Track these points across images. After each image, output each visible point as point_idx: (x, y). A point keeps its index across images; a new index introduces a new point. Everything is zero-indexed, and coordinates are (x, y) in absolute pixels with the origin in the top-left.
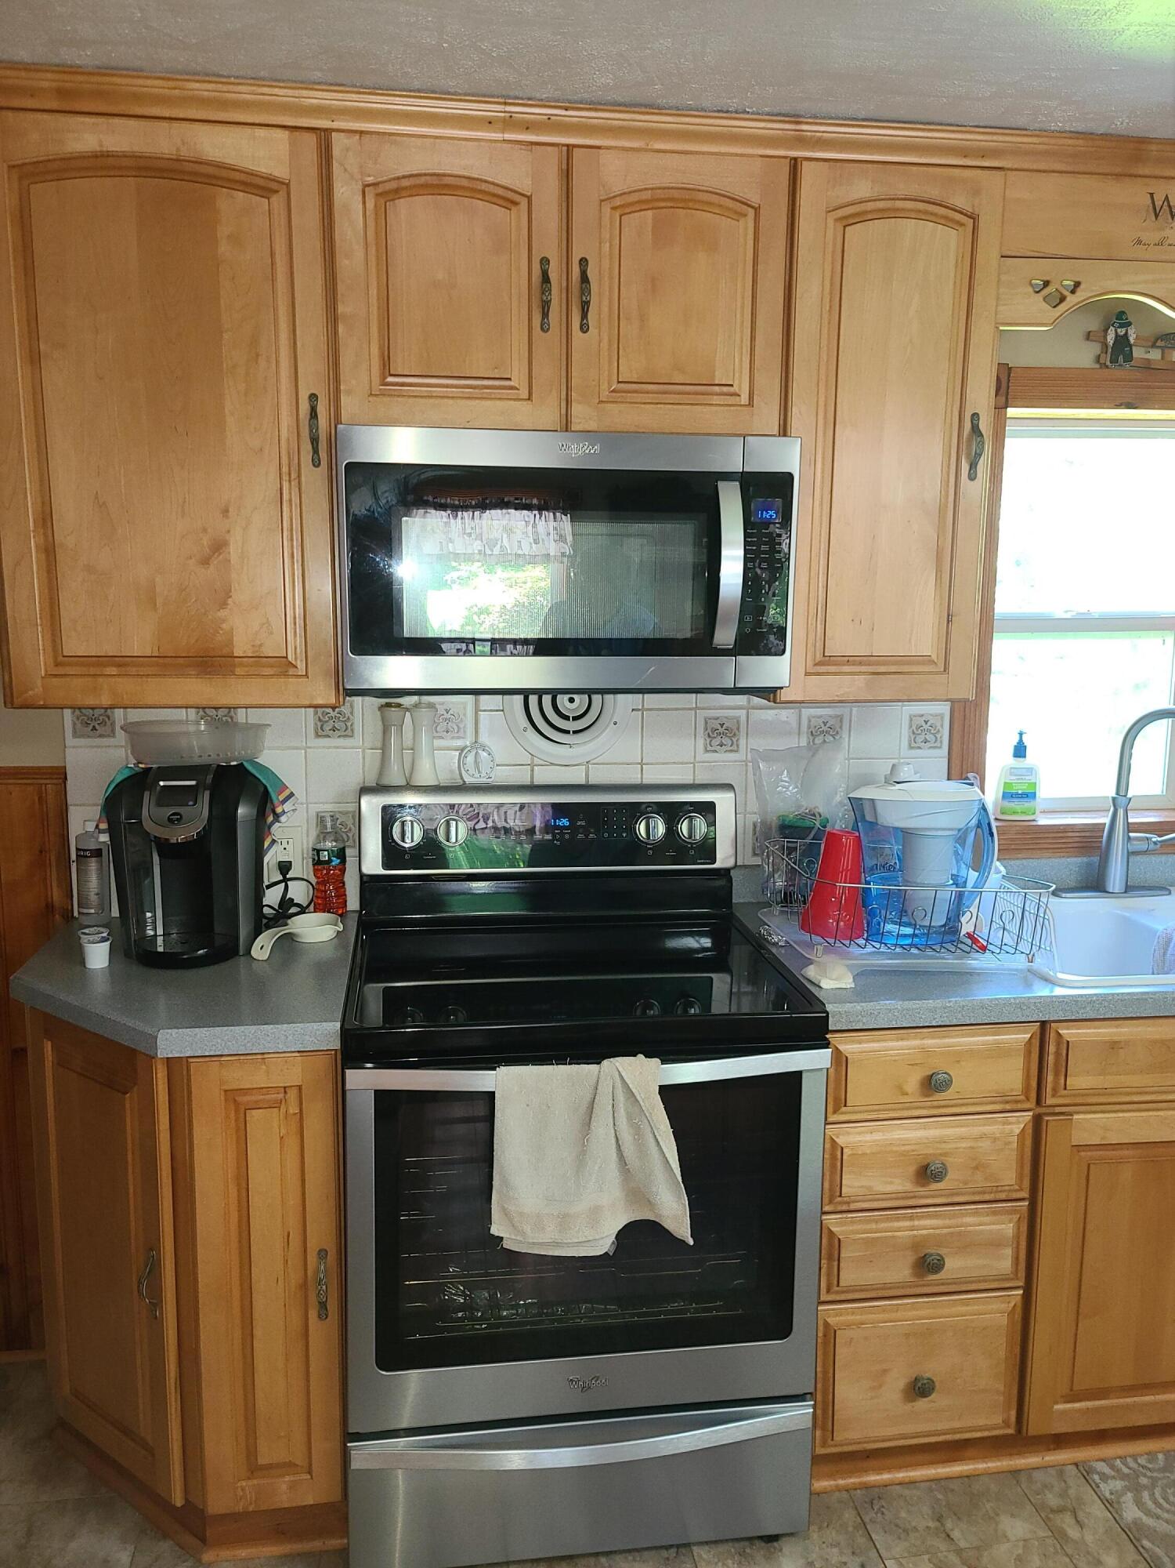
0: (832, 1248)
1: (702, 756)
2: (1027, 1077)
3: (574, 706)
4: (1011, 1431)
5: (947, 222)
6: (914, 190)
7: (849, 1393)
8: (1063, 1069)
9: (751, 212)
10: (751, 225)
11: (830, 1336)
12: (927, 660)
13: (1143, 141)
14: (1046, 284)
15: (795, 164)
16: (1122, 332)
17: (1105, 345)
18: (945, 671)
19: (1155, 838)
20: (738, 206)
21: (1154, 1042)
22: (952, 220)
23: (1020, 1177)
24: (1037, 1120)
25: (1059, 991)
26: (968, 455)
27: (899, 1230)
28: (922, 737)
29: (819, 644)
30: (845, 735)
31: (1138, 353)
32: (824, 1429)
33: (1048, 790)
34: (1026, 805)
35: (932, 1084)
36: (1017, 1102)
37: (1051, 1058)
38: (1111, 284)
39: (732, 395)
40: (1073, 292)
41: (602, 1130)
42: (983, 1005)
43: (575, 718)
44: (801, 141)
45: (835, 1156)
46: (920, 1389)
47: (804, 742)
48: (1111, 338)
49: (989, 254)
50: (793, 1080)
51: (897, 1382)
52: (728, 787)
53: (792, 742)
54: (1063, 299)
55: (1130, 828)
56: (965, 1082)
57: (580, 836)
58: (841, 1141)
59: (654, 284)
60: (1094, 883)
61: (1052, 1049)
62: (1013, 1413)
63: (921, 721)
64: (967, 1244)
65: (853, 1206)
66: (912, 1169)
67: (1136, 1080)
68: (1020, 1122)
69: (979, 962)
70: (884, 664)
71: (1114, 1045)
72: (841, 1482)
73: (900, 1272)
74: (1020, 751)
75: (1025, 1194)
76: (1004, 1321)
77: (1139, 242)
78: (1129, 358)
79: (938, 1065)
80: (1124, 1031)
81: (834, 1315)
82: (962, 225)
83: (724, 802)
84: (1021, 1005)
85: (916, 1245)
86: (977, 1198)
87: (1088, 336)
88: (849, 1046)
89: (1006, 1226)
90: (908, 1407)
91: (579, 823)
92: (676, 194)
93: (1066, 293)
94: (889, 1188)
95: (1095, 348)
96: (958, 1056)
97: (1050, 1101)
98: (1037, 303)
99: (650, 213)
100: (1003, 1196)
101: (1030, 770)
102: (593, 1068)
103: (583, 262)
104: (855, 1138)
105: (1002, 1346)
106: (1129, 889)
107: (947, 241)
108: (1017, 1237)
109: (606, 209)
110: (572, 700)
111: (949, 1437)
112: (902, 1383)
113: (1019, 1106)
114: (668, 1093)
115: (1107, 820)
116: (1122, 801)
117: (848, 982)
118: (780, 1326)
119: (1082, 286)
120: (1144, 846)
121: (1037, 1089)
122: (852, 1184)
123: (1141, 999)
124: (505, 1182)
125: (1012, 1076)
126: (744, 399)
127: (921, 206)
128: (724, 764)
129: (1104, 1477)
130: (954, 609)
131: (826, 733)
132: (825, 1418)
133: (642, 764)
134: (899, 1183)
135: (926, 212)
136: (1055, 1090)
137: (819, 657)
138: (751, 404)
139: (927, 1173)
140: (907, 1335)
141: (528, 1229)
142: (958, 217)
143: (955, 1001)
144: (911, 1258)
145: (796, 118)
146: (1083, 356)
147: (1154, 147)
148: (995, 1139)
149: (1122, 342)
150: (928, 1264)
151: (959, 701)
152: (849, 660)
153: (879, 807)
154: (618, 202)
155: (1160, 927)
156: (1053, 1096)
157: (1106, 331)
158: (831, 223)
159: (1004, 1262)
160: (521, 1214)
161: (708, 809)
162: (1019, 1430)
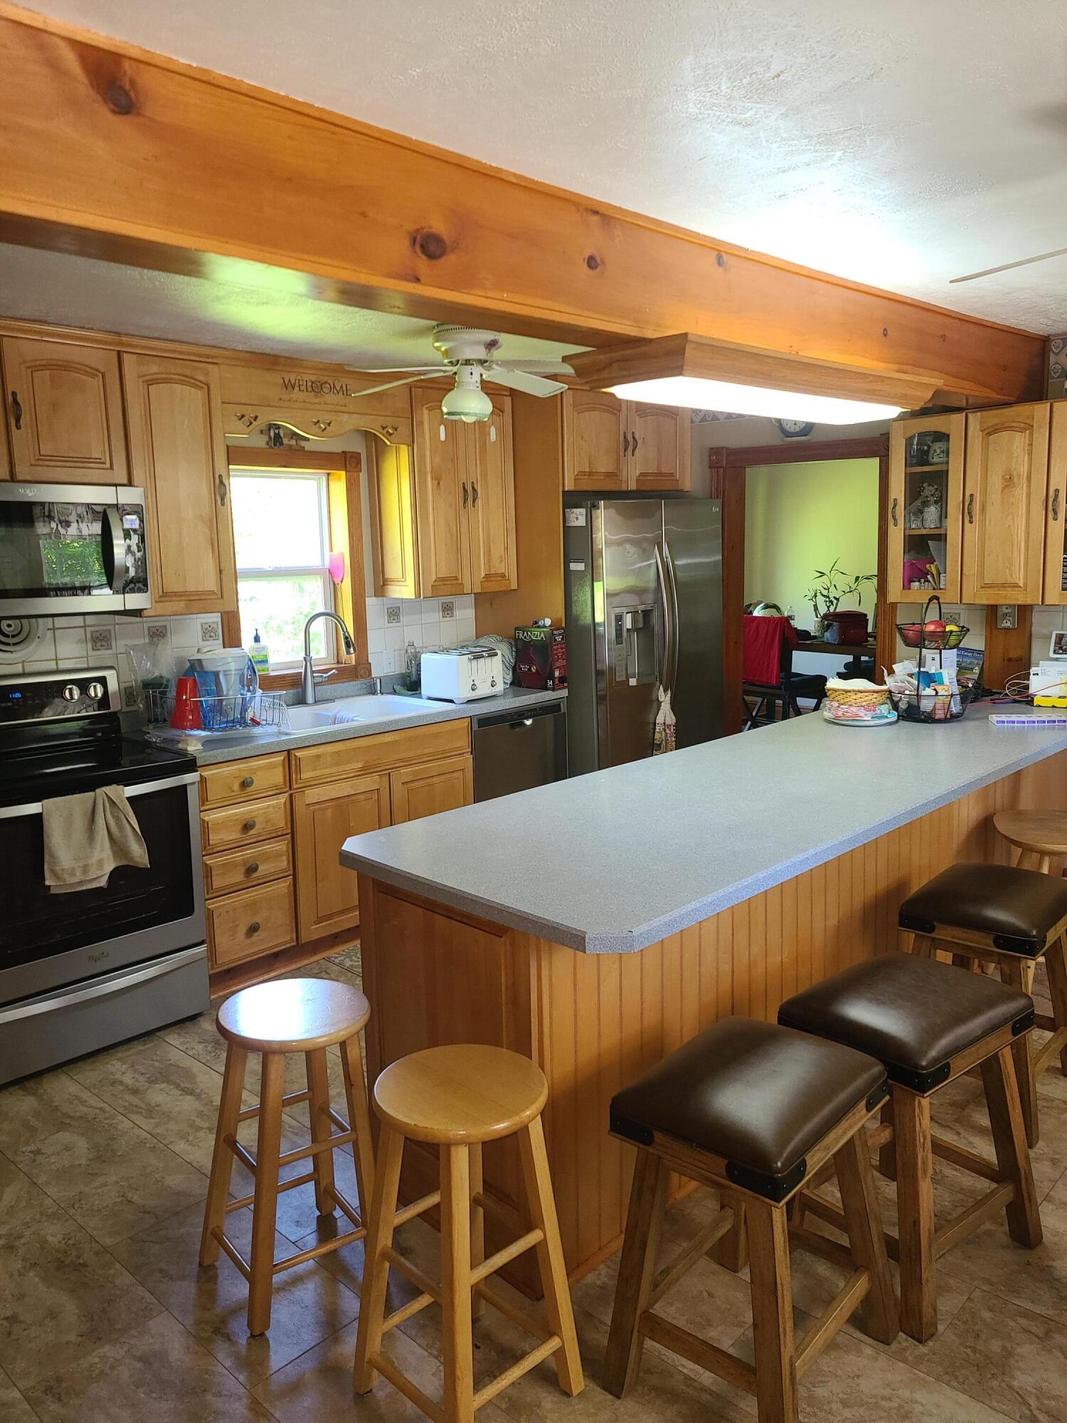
0: (208, 871)
1: (91, 653)
2: (285, 777)
3: (11, 629)
4: (294, 944)
5: (196, 386)
6: (179, 370)
7: (222, 940)
8: (299, 771)
9: (100, 375)
10: (101, 379)
11: (210, 915)
12: (213, 593)
13: (277, 356)
14: (243, 416)
15: (119, 353)
16: (277, 431)
17: (270, 437)
18: (222, 597)
19: (325, 675)
20: (94, 372)
21: (333, 753)
22: (196, 385)
23: (286, 823)
24: (291, 795)
25: (293, 737)
26: (220, 494)
27: (236, 857)
28: (208, 635)
29: (160, 587)
30: (169, 635)
31: (285, 441)
32: (212, 961)
33: (274, 659)
34: (265, 666)
35: (245, 784)
36: (281, 788)
37: (293, 767)
38: (271, 418)
39: (101, 463)
40: (255, 420)
41: (100, 822)
42: (263, 745)
43: (13, 636)
44: (121, 344)
45: (205, 826)
46: (253, 929)
47: (147, 641)
48: (272, 434)
49: (216, 403)
50: (184, 788)
51: (243, 929)
52: (111, 668)
53: (141, 641)
54: (251, 423)
55: (313, 672)
56: (260, 782)
57: (30, 702)
58: (206, 819)
59: (55, 406)
60: (301, 701)
61: (293, 762)
62: (294, 934)
63: (207, 626)
64: (267, 857)
65: (215, 850)
66: (239, 828)
67: (327, 771)
68: (283, 799)
69: (257, 730)
70: (193, 595)
71: (318, 757)
72: (221, 994)
73: (239, 877)
74: (257, 639)
75: (289, 831)
76: (286, 891)
77: (281, 399)
78: (282, 444)
79: (246, 775)
80: (321, 750)
81: (212, 905)
82: (202, 388)
83: (111, 676)
84: (278, 743)
85: (245, 862)
86: (269, 836)
87: (262, 432)
88: (207, 773)
89: (282, 846)
90: (248, 941)
91: (28, 695)
92: (60, 363)
93: (252, 420)
94: (231, 838)
95: (265, 438)
96: (254, 771)
97: (295, 787)
98: (240, 425)
99: (48, 371)
100: (280, 833)
101: (264, 648)
102: (92, 794)
103: (14, 394)
104: (211, 817)
105: (286, 904)
106: (316, 702)
107: (199, 395)
108: (288, 851)
109: (23, 368)
110: (9, 626)
111: (268, 952)
112: (244, 930)
113: (283, 791)
114: (131, 800)
115: (303, 670)
116: (308, 659)
117: (199, 747)
118: (189, 910)
119: (259, 418)
120: (320, 680)
121: (289, 781)
122: (214, 838)
123: (326, 735)
124: (52, 856)
125: (278, 776)
126: (108, 465)
127: (184, 378)
128: (104, 655)
129: (336, 958)
130: (222, 568)
131: (158, 634)
132: (212, 952)
133: (56, 660)
134: (234, 835)
135: (185, 381)
136: (296, 781)
137: (161, 593)
138: (112, 468)
139: (247, 827)
140: (245, 907)
141: (66, 876)
142: (200, 384)
143: (249, 746)
144: (243, 869)
145: (118, 334)
146: (261, 442)
147: (282, 359)
148: (274, 807)
149: (277, 436)
150: (251, 870)
151: (228, 612)
152: (176, 594)
153: (204, 663)
154: (28, 365)
155: (331, 714)
156: (296, 783)
157: (270, 430)
158: (141, 383)
159: (284, 863)
160: (63, 870)
161: (102, 681)
162: (298, 943)
